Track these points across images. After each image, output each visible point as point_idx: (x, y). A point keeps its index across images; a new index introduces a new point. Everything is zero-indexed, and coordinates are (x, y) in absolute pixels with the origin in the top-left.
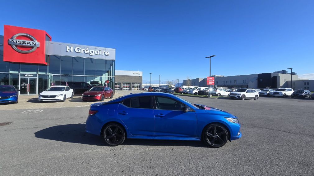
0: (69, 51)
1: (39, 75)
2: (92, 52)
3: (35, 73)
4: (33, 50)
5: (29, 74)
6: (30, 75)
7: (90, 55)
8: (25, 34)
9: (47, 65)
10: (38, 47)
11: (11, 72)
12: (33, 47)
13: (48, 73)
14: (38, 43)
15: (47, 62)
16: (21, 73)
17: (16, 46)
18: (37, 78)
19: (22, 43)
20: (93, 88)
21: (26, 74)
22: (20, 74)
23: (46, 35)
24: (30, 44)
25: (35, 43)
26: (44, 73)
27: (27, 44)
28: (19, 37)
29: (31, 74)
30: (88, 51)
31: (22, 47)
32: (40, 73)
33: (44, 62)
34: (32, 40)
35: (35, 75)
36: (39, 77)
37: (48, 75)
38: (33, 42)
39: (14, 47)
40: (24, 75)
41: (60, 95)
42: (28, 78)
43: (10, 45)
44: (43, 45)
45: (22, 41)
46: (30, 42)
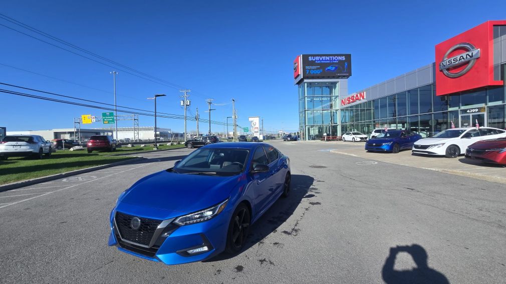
1: (489, 107)
3: (483, 105)
4: (470, 65)
5: (472, 109)
6: (474, 111)
8: (458, 46)
10: (477, 59)
11: (450, 109)
12: (467, 62)
16: (463, 108)
17: (448, 70)
18: (486, 113)
19: (453, 62)
22: (461, 110)
23: (494, 25)
24: (463, 58)
25: (470, 54)
26: (499, 103)
27: (460, 59)
28: (450, 55)
29: (475, 109)
31: (456, 67)
32: (490, 104)
33: (497, 81)
34: (467, 50)
35: (482, 109)
36: (488, 111)
38: (468, 53)
39: (446, 72)
40: (465, 111)
41: (439, 145)
42: (471, 115)
43: (441, 71)
44: (486, 52)
45: (452, 59)
46: (464, 55)
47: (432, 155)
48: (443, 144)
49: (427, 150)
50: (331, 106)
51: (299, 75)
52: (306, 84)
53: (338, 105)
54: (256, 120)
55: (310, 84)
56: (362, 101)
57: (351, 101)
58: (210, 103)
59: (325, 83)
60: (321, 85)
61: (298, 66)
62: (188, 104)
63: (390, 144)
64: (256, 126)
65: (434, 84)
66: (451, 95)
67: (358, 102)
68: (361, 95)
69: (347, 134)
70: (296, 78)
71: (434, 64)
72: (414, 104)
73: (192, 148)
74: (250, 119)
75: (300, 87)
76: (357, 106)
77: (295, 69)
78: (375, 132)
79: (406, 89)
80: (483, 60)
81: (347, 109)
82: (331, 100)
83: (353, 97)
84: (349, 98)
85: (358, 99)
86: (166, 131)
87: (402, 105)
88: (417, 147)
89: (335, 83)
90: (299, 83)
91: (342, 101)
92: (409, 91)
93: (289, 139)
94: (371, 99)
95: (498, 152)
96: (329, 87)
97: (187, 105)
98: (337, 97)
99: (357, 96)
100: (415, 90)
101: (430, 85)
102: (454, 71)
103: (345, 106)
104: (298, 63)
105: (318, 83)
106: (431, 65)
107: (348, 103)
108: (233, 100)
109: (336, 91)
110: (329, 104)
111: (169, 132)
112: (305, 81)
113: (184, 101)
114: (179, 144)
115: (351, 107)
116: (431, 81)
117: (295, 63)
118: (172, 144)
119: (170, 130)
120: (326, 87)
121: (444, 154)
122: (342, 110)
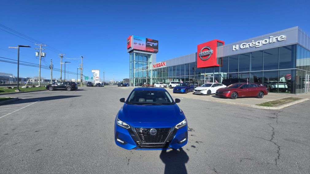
0: (235, 50)
1: (215, 75)
2: (259, 43)
3: (212, 73)
4: (210, 56)
6: (210, 75)
7: (256, 48)
8: (206, 47)
9: (219, 67)
10: (212, 54)
11: (202, 74)
12: (209, 55)
13: (220, 73)
14: (212, 51)
15: (219, 64)
16: (206, 74)
17: (202, 57)
18: (213, 77)
19: (204, 54)
20: (232, 85)
21: (208, 75)
23: (217, 42)
24: (208, 53)
26: (217, 73)
27: (206, 53)
28: (203, 51)
30: (254, 44)
31: (205, 56)
32: (215, 73)
33: (217, 64)
34: (209, 50)
35: (212, 75)
36: (215, 76)
37: (220, 74)
38: (209, 51)
40: (207, 76)
41: (204, 90)
42: (209, 77)
43: (199, 57)
44: (215, 51)
45: (204, 52)
46: (208, 51)
47: (202, 94)
48: (206, 90)
49: (200, 92)
50: (147, 68)
51: (130, 47)
52: (135, 53)
53: (151, 67)
54: (97, 72)
55: (137, 54)
56: (164, 66)
57: (158, 66)
58: (62, 57)
59: (145, 54)
60: (142, 55)
61: (130, 42)
62: (44, 55)
63: (184, 89)
64: (97, 76)
65: (196, 62)
66: (202, 68)
67: (162, 67)
68: (163, 63)
69: (157, 84)
70: (128, 49)
71: (196, 53)
72: (188, 70)
73: (53, 90)
74: (93, 71)
75: (131, 55)
76: (161, 69)
77: (128, 43)
78: (171, 83)
79: (185, 63)
80: (214, 54)
81: (156, 70)
82: (147, 64)
83: (160, 64)
84: (157, 64)
85: (162, 65)
86: (8, 75)
87: (183, 70)
88: (196, 90)
89: (150, 55)
90: (130, 52)
91: (154, 65)
92: (186, 64)
93: (122, 85)
94: (168, 66)
95: (227, 93)
96: (146, 57)
97: (41, 56)
98: (151, 63)
99: (161, 63)
100: (188, 64)
101: (194, 63)
102: (204, 58)
103: (155, 68)
104: (130, 40)
105: (141, 53)
106: (195, 53)
107: (157, 67)
108: (82, 57)
109: (150, 60)
110: (146, 66)
111: (11, 77)
112: (134, 51)
113: (39, 53)
114: (34, 87)
115: (158, 69)
116: (194, 61)
117: (128, 40)
118: (27, 87)
119: (12, 75)
120: (145, 56)
121: (206, 94)
122: (153, 70)
